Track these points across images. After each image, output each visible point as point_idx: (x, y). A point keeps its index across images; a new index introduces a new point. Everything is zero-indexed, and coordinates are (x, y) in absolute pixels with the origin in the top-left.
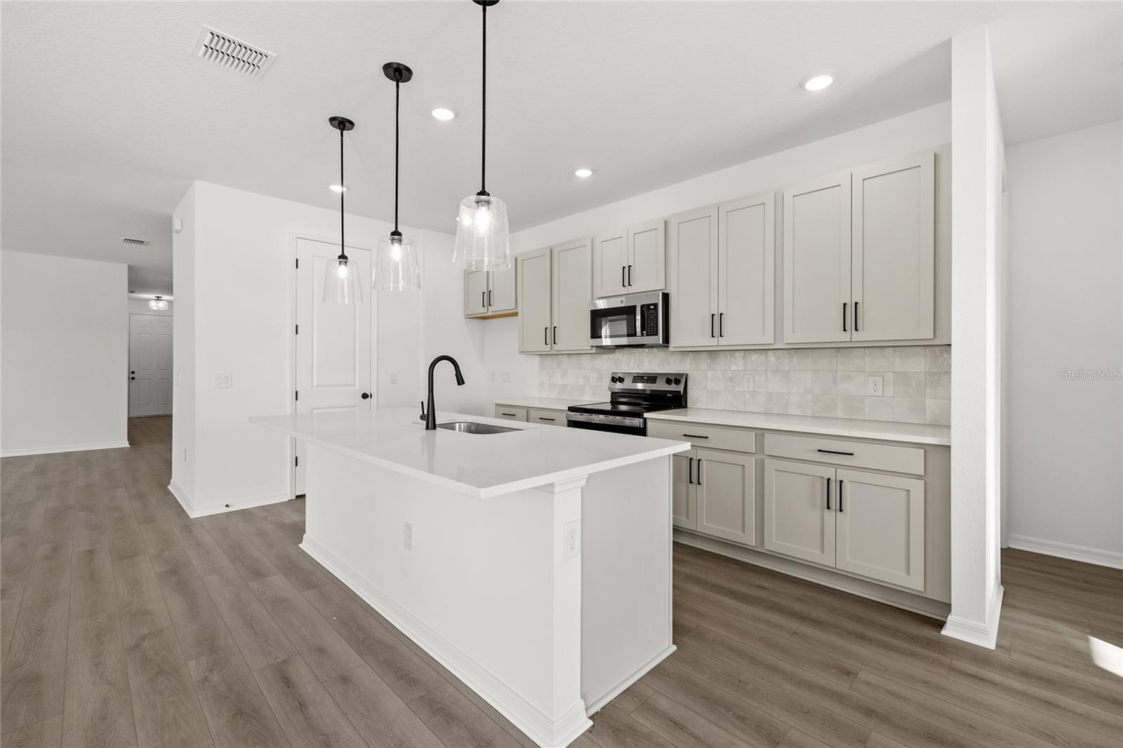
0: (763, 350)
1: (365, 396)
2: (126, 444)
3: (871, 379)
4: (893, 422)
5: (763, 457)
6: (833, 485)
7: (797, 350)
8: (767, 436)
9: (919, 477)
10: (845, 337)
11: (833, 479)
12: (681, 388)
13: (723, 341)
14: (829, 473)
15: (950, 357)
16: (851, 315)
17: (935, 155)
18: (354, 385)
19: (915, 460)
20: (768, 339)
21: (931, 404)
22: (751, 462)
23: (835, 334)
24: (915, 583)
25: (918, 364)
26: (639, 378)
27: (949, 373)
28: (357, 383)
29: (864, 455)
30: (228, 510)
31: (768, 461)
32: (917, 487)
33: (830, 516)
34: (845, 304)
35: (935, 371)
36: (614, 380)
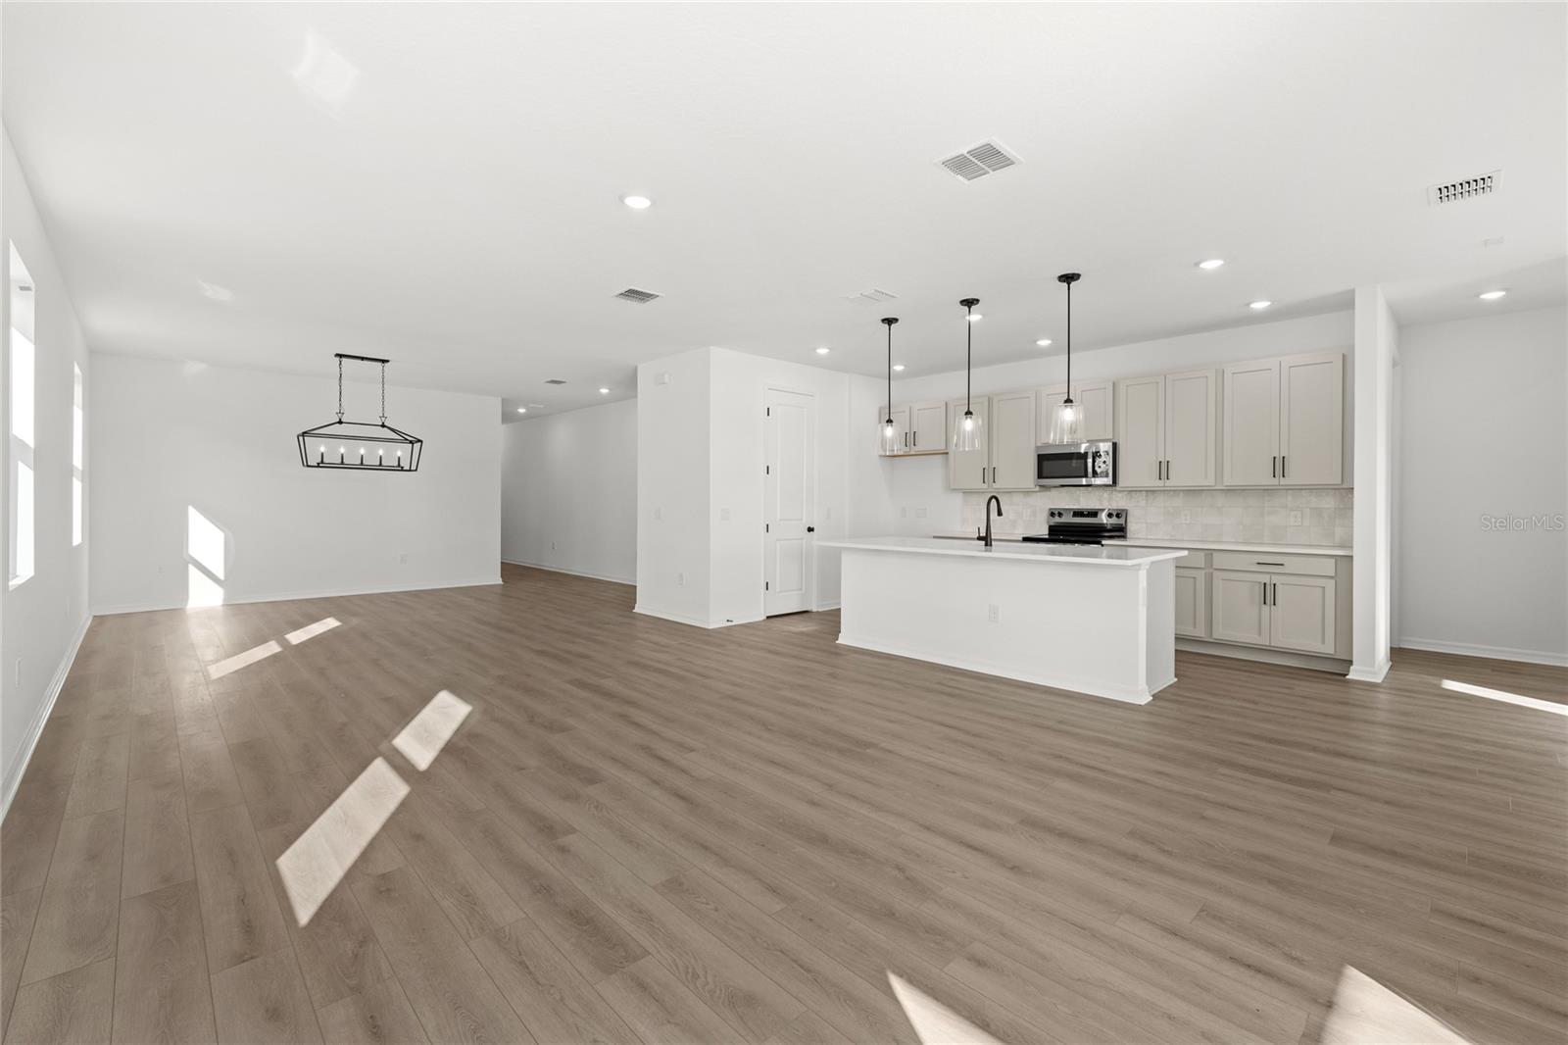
0: (1207, 491)
1: (810, 530)
2: (501, 582)
3: (1292, 513)
4: (1309, 545)
5: (1211, 571)
6: (1268, 587)
7: (1230, 491)
8: (1215, 554)
9: (1331, 577)
10: (1275, 481)
11: (1268, 583)
12: (1121, 521)
14: (1265, 579)
15: (1353, 497)
16: (1279, 466)
17: (1344, 356)
18: (802, 520)
19: (1329, 568)
20: (1210, 482)
21: (1339, 532)
22: (1201, 575)
23: (1269, 481)
24: (1328, 649)
25: (1329, 503)
26: (1078, 513)
27: (1352, 508)
28: (804, 518)
29: (1291, 565)
30: (730, 624)
31: (1215, 573)
32: (1330, 585)
33: (1265, 609)
34: (1275, 458)
35: (1341, 506)
36: (1052, 514)
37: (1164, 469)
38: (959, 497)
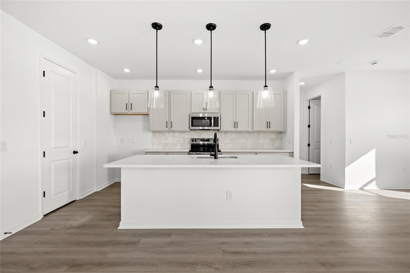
0: (248, 132)
1: (75, 152)
3: (265, 139)
4: (270, 149)
10: (267, 129)
13: (237, 129)
17: (284, 93)
18: (69, 147)
20: (250, 129)
23: (265, 129)
26: (203, 140)
34: (267, 122)
35: (277, 137)
36: (193, 140)
37: (236, 124)
38: (151, 134)
